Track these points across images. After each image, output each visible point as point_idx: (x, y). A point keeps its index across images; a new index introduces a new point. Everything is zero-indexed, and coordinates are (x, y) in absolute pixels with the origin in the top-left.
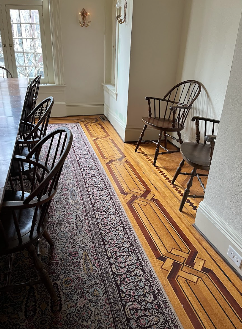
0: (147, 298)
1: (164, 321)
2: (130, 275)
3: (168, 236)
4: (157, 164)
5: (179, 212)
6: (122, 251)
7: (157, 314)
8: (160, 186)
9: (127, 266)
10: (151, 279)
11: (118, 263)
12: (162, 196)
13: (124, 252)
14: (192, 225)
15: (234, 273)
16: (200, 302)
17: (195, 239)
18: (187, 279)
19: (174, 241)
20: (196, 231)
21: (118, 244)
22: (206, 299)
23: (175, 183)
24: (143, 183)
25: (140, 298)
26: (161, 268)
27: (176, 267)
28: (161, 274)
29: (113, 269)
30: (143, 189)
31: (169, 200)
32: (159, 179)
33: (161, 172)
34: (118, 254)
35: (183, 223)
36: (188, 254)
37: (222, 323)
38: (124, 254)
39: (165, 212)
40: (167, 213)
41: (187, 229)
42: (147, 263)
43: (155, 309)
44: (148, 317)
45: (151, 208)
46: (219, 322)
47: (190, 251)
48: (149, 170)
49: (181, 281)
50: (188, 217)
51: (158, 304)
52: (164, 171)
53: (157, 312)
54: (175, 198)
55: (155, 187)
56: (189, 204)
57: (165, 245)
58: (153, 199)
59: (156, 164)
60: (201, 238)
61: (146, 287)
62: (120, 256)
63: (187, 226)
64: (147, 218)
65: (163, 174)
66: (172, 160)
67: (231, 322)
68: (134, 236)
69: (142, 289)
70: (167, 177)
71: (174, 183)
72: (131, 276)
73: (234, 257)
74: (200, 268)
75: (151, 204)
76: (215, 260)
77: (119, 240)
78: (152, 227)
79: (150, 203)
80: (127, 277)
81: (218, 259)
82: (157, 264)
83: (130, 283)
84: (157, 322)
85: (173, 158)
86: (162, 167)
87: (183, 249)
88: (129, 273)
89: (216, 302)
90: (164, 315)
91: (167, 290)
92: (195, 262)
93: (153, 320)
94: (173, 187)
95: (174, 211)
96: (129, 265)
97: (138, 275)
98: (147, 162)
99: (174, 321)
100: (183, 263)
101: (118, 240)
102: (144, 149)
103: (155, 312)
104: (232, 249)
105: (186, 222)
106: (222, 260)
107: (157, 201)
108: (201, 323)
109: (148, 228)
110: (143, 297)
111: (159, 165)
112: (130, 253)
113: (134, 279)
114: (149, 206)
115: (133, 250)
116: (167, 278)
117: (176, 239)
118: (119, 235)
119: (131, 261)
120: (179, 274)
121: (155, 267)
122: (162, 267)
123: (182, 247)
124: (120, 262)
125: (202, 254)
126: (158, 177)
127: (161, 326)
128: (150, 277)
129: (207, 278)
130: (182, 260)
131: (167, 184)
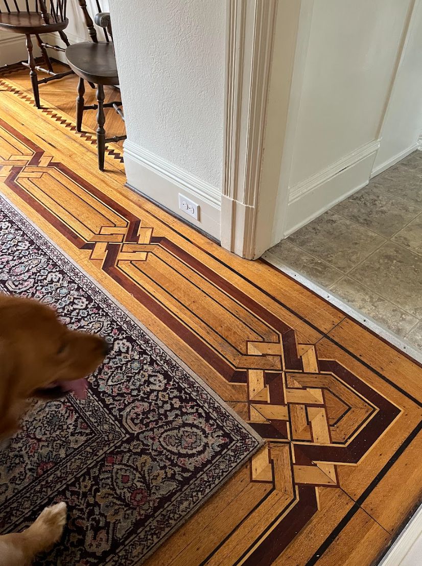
0: (77, 305)
1: (109, 323)
2: (41, 286)
3: (90, 213)
4: (42, 103)
5: (101, 172)
6: (17, 257)
7: (96, 319)
8: (59, 140)
9: (33, 275)
10: (77, 279)
11: (17, 275)
12: (66, 155)
13: (22, 257)
14: (125, 186)
15: (193, 231)
16: (155, 282)
17: (133, 204)
18: (131, 261)
19: (102, 216)
20: (132, 193)
21: (8, 249)
22: (163, 275)
23: (82, 129)
24: (27, 141)
25: (66, 310)
26: (90, 259)
27: (113, 250)
28: (92, 267)
29: (9, 288)
30: (29, 151)
31: (79, 159)
32: (54, 128)
33: (54, 116)
34: (12, 264)
35: (111, 187)
36: (127, 227)
37: (189, 295)
38: (23, 260)
39: (77, 178)
40: (81, 180)
41: (118, 194)
42: (66, 260)
43: (92, 314)
44: (85, 327)
45: (52, 179)
46: (184, 295)
47: (129, 222)
48: (31, 118)
49: (124, 266)
50: (116, 176)
51: (96, 305)
52: (60, 114)
53: (96, 317)
54: (89, 153)
55: (50, 144)
56: (114, 156)
57: (89, 227)
58: (51, 165)
59: (41, 105)
60: (142, 199)
61: (72, 292)
62: (16, 265)
63: (117, 190)
64: (49, 196)
65: (59, 119)
66: (69, 92)
67: (200, 289)
68: (33, 229)
69: (65, 297)
70: (66, 122)
71: (80, 129)
72: (43, 286)
73: (188, 209)
74: (147, 241)
75: (50, 172)
76: (167, 223)
77: (8, 243)
78: (60, 207)
79: (48, 172)
80: (37, 290)
81: (170, 220)
82: (82, 256)
83: (44, 296)
84: (99, 329)
85: (69, 89)
86: (53, 107)
87: (118, 223)
88: (39, 283)
89: (177, 274)
90: (109, 315)
91: (105, 284)
92: (139, 235)
93: (93, 328)
94: (81, 137)
95: (92, 173)
96: (37, 273)
97: (55, 280)
98: (24, 104)
99: (124, 317)
100: (122, 242)
101: (6, 244)
102: (12, 83)
103: (94, 318)
104: (182, 197)
105: (115, 184)
106: (175, 220)
107: (59, 165)
108: (161, 305)
109: (54, 211)
110: (70, 306)
111: (47, 105)
112: (32, 256)
113: (50, 289)
114: (48, 177)
115: (37, 249)
116: (102, 269)
117: (103, 212)
118: (6, 236)
119: (37, 266)
120: (118, 258)
121: (79, 262)
122: (90, 257)
123: (116, 220)
124: (19, 274)
125: (147, 221)
126: (50, 126)
127: (106, 331)
128: (74, 277)
129: (158, 250)
130: (120, 238)
131: (70, 135)
